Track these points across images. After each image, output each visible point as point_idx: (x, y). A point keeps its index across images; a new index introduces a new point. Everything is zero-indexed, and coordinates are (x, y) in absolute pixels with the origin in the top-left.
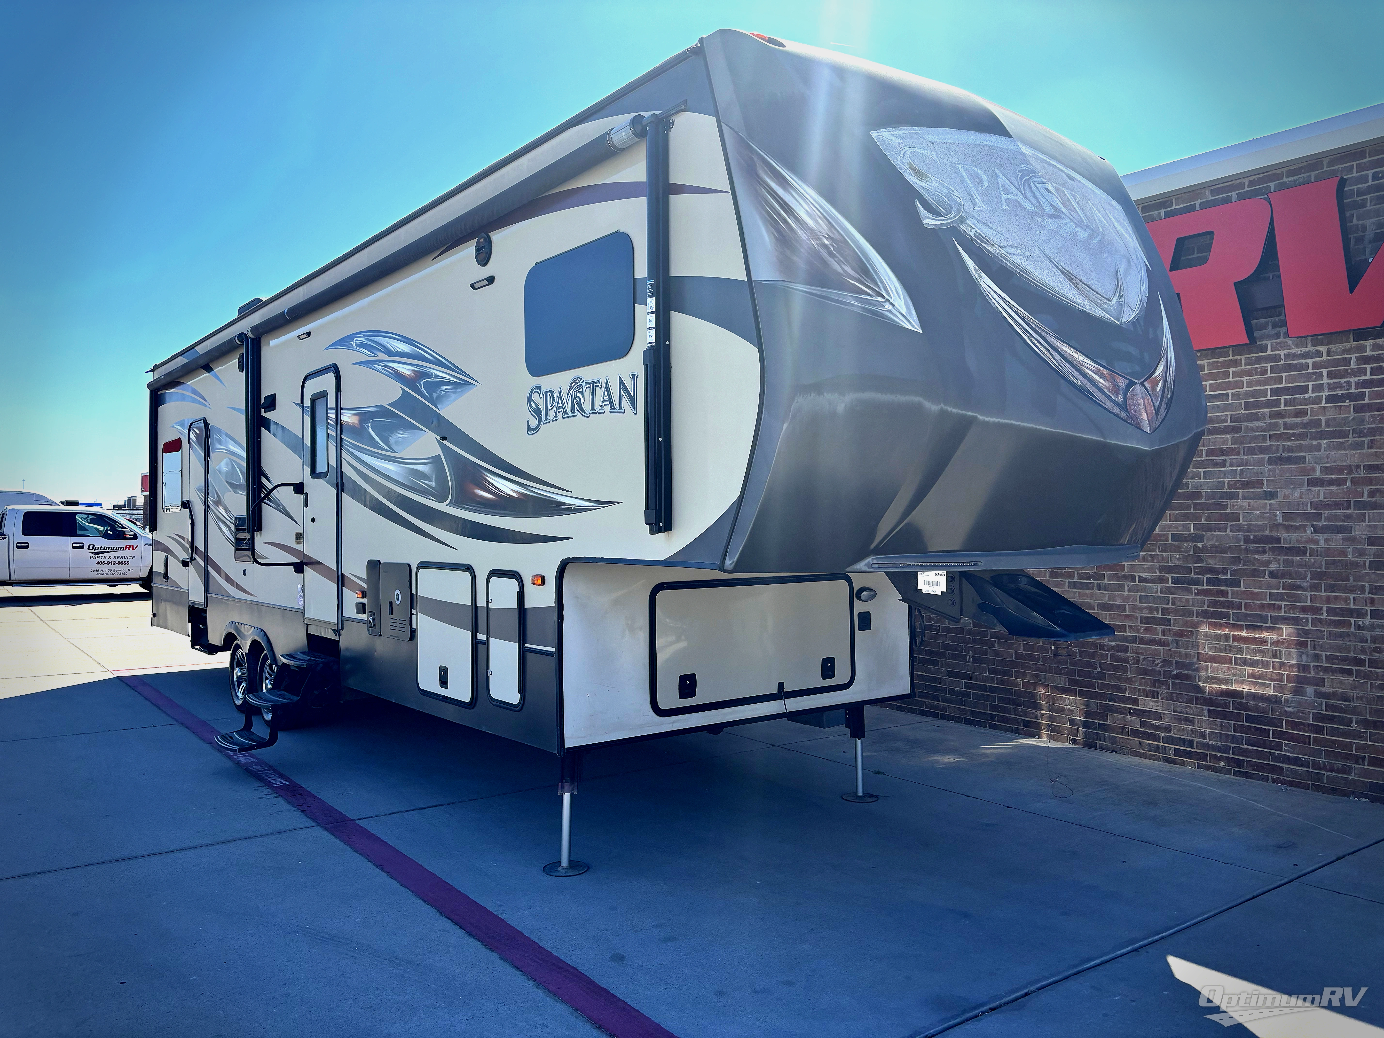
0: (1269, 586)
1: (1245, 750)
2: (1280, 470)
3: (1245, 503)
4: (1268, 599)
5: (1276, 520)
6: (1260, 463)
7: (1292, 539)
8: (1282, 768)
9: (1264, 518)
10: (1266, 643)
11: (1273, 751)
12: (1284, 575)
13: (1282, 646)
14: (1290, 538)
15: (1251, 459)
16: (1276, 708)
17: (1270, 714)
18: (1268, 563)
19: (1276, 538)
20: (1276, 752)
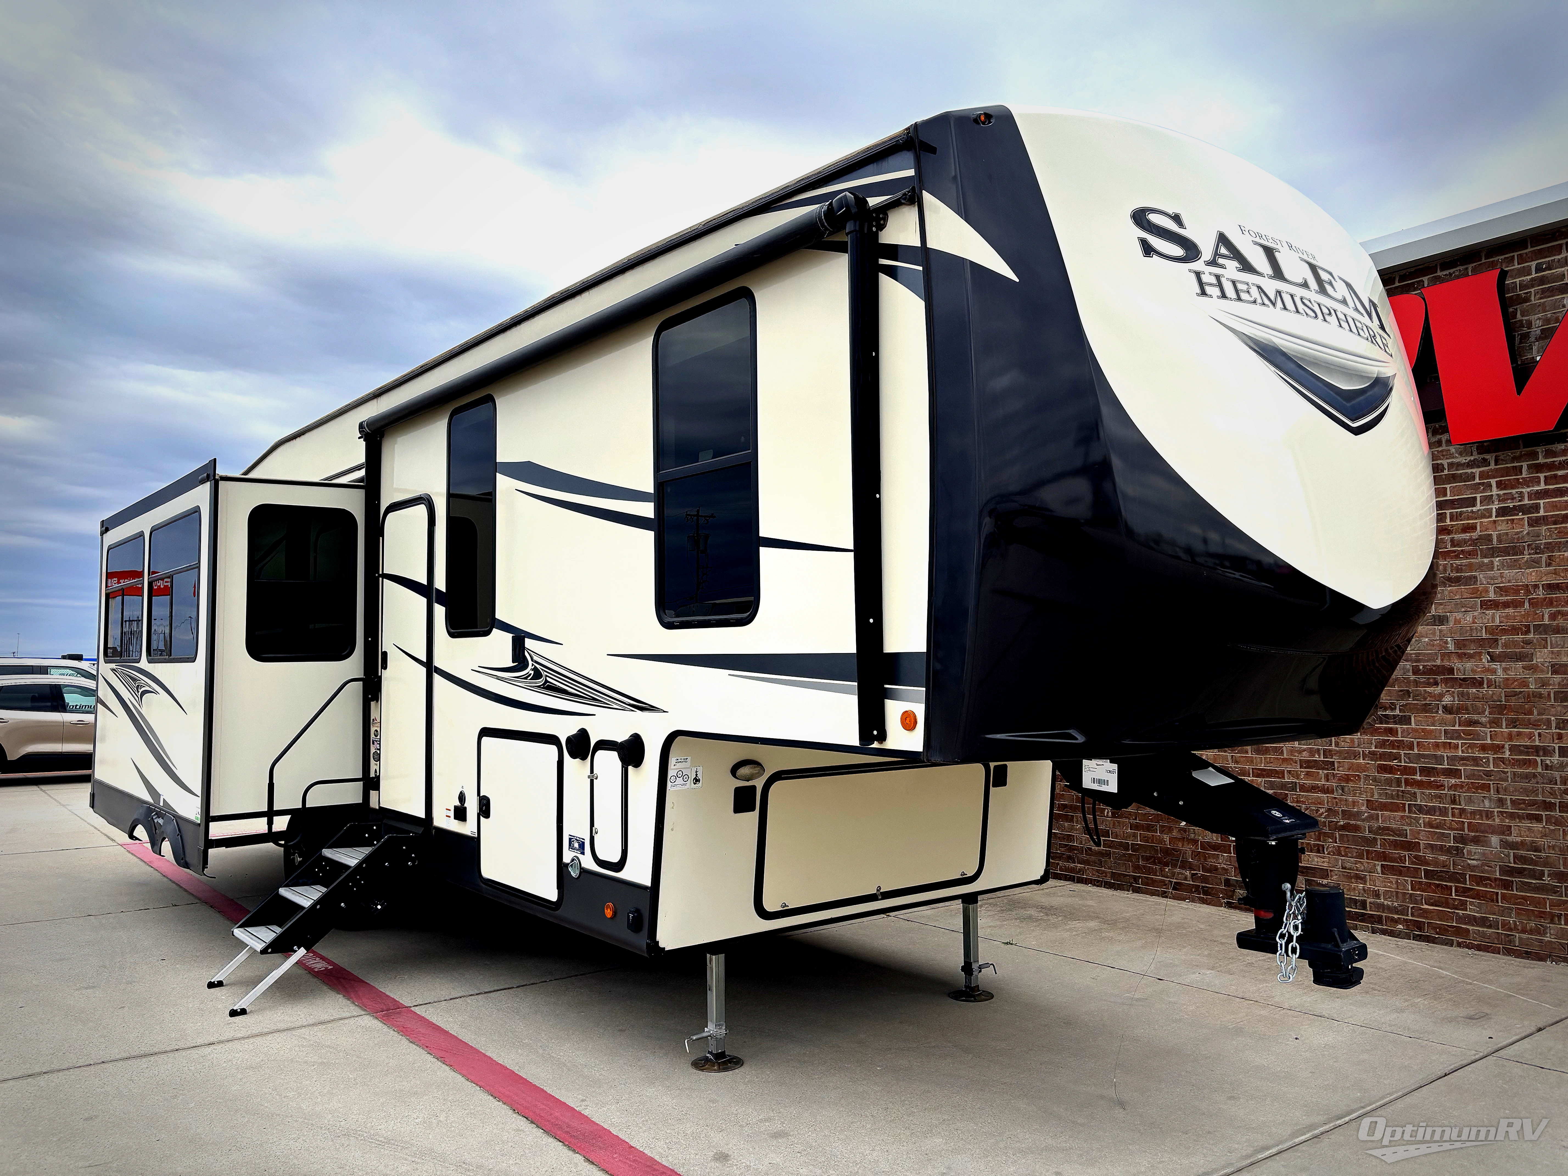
0: (1443, 722)
1: (1426, 911)
2: (1450, 592)
4: (1443, 738)
5: (1446, 648)
7: (1467, 669)
8: (1468, 930)
9: (1433, 645)
10: (1443, 788)
11: (1456, 911)
12: (1459, 710)
13: (1461, 791)
14: (1464, 668)
16: (1458, 861)
17: (1452, 868)
18: (1441, 696)
19: (1449, 668)
20: (1461, 912)
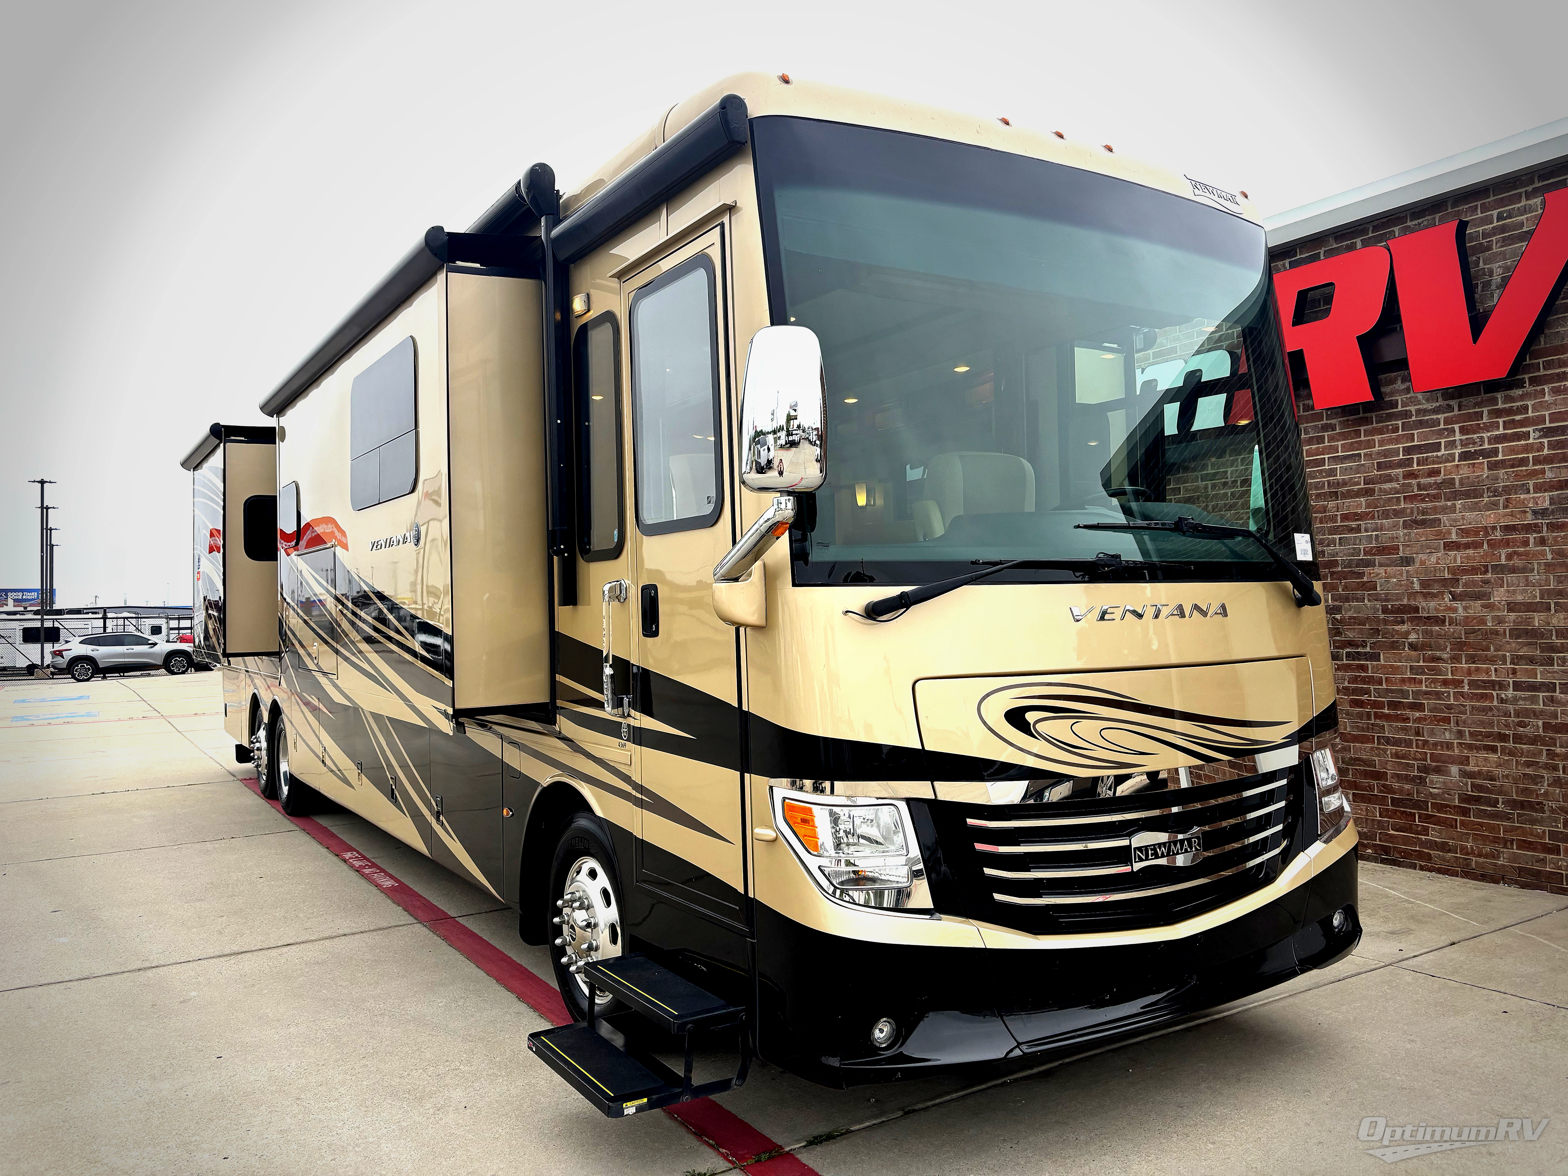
0: (1409, 659)
1: (1392, 836)
2: (1417, 534)
3: (1381, 571)
4: (1409, 674)
5: (1413, 588)
6: (1395, 526)
7: (1430, 607)
8: (1430, 854)
9: (1401, 585)
10: (1408, 721)
11: (1420, 837)
12: (1423, 647)
13: (1424, 723)
14: (1428, 607)
15: (1386, 523)
16: (1421, 789)
17: (1415, 796)
18: (1407, 633)
19: (1414, 607)
20: (1423, 837)
